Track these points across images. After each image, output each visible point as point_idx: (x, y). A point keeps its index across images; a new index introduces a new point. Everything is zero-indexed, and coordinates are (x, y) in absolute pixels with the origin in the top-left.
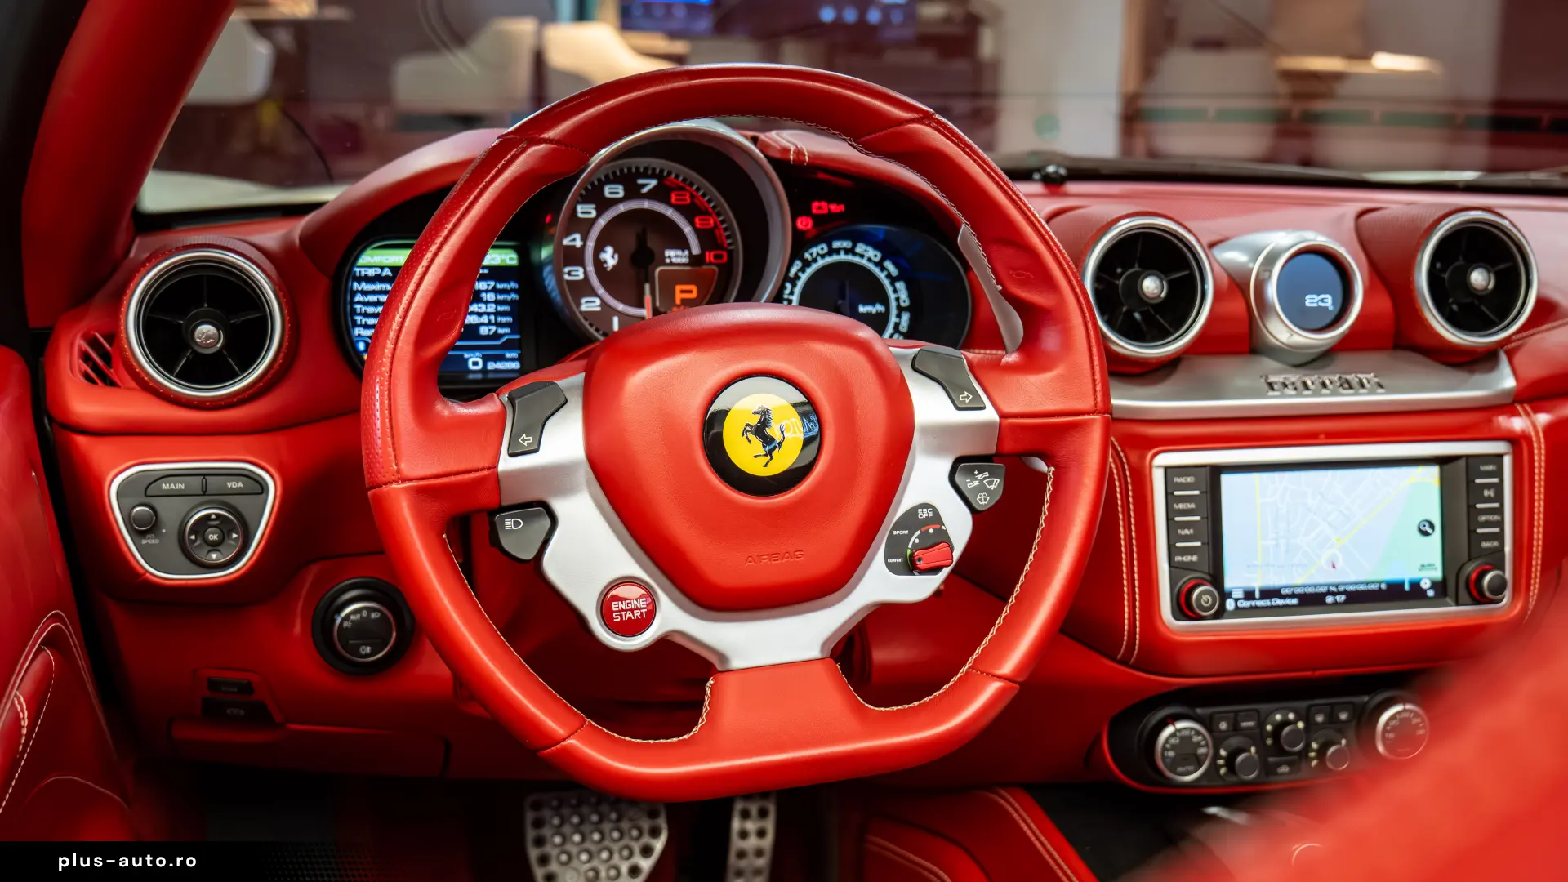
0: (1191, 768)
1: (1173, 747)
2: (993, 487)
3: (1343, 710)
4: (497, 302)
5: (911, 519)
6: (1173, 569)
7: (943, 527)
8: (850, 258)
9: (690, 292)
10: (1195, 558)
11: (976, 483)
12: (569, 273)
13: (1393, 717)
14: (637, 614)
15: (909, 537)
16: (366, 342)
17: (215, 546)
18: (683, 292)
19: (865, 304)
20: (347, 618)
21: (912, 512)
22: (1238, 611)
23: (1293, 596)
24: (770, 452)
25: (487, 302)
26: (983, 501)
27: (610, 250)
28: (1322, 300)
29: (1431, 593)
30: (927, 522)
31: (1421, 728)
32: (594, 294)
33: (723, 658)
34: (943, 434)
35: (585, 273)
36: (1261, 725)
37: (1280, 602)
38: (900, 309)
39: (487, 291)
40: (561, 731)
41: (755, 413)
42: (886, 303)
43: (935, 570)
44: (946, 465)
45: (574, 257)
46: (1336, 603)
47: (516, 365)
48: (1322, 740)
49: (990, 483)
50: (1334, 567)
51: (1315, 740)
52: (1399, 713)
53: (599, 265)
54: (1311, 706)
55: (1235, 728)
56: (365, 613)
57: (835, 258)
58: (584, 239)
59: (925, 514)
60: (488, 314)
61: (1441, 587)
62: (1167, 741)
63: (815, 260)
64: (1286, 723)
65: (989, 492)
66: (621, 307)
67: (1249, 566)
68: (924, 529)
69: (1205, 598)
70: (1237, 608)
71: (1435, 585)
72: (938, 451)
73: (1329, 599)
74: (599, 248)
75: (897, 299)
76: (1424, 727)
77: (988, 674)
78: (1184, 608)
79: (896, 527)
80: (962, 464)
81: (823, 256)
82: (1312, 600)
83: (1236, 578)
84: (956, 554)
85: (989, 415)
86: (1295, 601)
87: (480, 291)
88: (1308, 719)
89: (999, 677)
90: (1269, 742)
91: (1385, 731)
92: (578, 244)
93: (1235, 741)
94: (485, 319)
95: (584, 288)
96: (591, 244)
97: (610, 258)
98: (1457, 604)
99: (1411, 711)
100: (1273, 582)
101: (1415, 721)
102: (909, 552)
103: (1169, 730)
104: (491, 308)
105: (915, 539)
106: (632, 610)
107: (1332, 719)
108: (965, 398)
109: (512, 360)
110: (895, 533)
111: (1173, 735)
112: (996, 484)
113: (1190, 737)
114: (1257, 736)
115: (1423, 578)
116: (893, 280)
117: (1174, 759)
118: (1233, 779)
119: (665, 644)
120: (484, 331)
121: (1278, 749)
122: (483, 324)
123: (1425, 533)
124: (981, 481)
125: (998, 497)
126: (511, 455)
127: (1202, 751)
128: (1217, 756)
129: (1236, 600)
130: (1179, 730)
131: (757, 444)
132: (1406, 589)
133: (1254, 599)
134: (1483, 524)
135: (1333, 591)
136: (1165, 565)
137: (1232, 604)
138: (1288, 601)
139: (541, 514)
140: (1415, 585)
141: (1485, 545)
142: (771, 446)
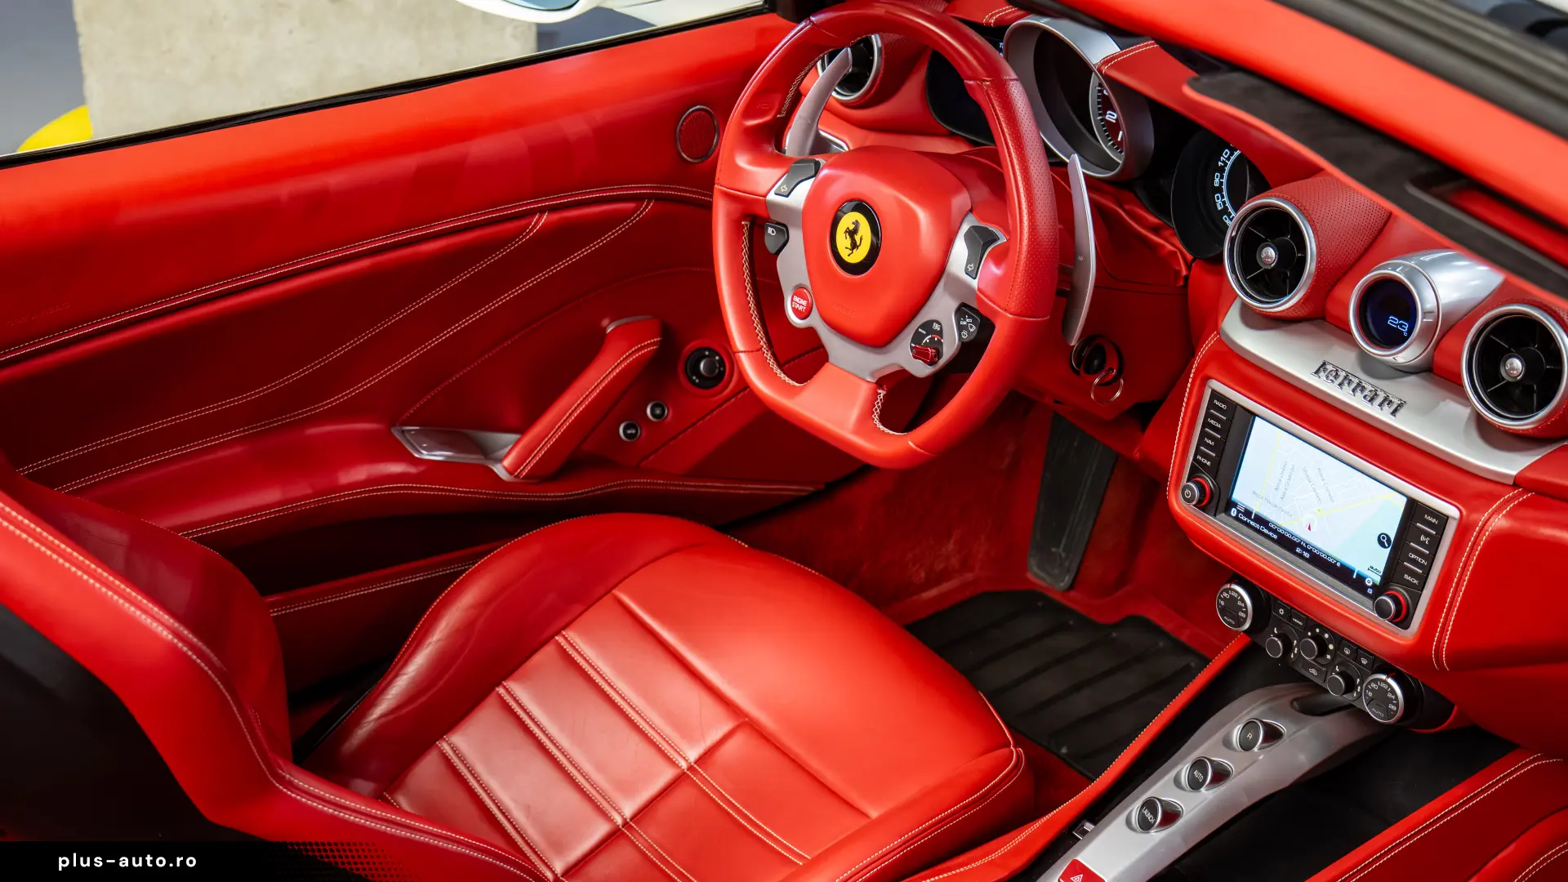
0: (1236, 623)
2: (972, 330)
5: (927, 326)
6: (1194, 463)
10: (1209, 463)
11: (965, 323)
13: (1374, 681)
14: (803, 308)
15: (925, 336)
21: (931, 323)
23: (1275, 531)
24: (852, 249)
26: (965, 338)
28: (1401, 325)
29: (1370, 591)
30: (936, 332)
34: (955, 284)
36: (1306, 629)
37: (1266, 531)
41: (853, 223)
44: (954, 305)
46: (1302, 556)
49: (971, 327)
50: (1309, 528)
55: (1287, 619)
59: (936, 327)
62: (1222, 592)
64: (1322, 639)
65: (969, 331)
67: (1254, 493)
69: (1188, 490)
70: (1237, 518)
71: (1374, 586)
72: (953, 295)
73: (1298, 550)
79: (920, 326)
80: (963, 310)
82: (1287, 543)
83: (1243, 494)
84: (942, 362)
85: (977, 284)
86: (1275, 537)
99: (1389, 686)
100: (1267, 514)
105: (927, 339)
106: (800, 305)
108: (973, 266)
110: (920, 330)
112: (975, 329)
113: (1237, 600)
114: (1300, 633)
115: (1368, 577)
117: (1223, 608)
119: (811, 332)
123: (1382, 544)
124: (968, 323)
125: (974, 335)
126: (776, 194)
127: (1243, 615)
129: (1239, 512)
130: (1232, 590)
131: (848, 242)
132: (1354, 577)
133: (1250, 518)
134: (1414, 562)
135: (1305, 547)
136: (1191, 459)
137: (1235, 513)
138: (1271, 534)
139: (783, 229)
140: (1361, 579)
141: (1406, 576)
142: (854, 246)
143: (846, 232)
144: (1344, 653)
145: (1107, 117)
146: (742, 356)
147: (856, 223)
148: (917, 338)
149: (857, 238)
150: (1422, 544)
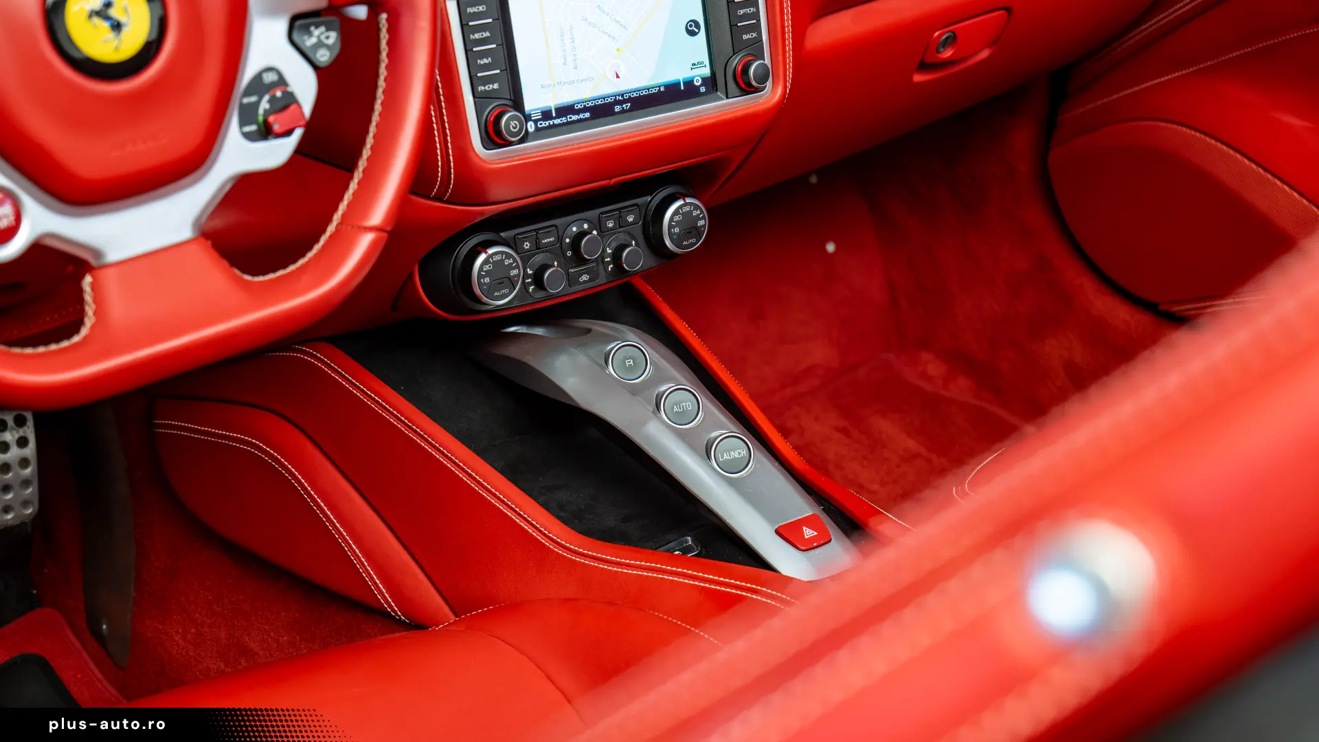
0: (506, 291)
1: (488, 273)
2: (330, 43)
3: (630, 212)
5: (257, 85)
6: (476, 99)
7: (289, 89)
10: (496, 86)
11: (314, 41)
13: (676, 213)
14: (7, 221)
15: (257, 104)
21: (258, 77)
22: (541, 132)
23: (585, 110)
26: (324, 58)
29: (703, 89)
30: (273, 85)
31: (701, 219)
33: (97, 253)
36: (560, 239)
37: (575, 118)
43: (288, 133)
44: (283, 26)
46: (623, 111)
48: (614, 245)
49: (327, 39)
50: (618, 77)
51: (609, 246)
52: (681, 207)
54: (602, 213)
55: (538, 247)
59: (269, 78)
61: (711, 83)
62: (481, 269)
64: (582, 234)
65: (327, 48)
67: (542, 86)
68: (272, 92)
69: (512, 124)
70: (537, 129)
71: (704, 80)
72: (274, 11)
73: (617, 108)
76: (704, 218)
77: (359, 227)
78: (494, 136)
79: (245, 94)
80: (299, 25)
82: (602, 111)
83: (534, 101)
86: (587, 115)
88: (600, 226)
89: (371, 229)
90: (569, 253)
91: (670, 227)
93: (539, 259)
98: (727, 98)
99: (690, 204)
100: (566, 98)
101: (695, 213)
102: (261, 119)
103: (482, 257)
105: (264, 105)
107: (621, 223)
110: (246, 100)
111: (485, 262)
112: (332, 39)
113: (502, 262)
114: (557, 250)
115: (696, 76)
117: (489, 285)
118: (540, 295)
121: (579, 259)
123: (692, 33)
124: (318, 38)
127: (515, 272)
128: (526, 276)
129: (536, 122)
130: (491, 256)
132: (682, 88)
133: (551, 118)
134: (742, 18)
135: (620, 99)
137: (533, 126)
138: (581, 116)
140: (689, 83)
141: (745, 37)
144: (608, 229)
148: (247, 115)
149: (119, 14)
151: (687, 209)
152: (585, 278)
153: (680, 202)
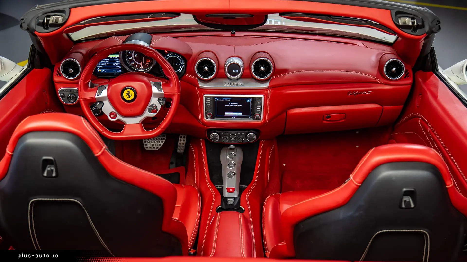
0: (216, 140)
1: (212, 137)
3: (243, 133)
4: (118, 62)
5: (152, 106)
7: (157, 107)
8: (174, 56)
9: (149, 61)
10: (209, 110)
11: (161, 101)
12: (130, 58)
13: (249, 135)
14: (114, 116)
16: (99, 68)
17: (72, 100)
18: (148, 61)
19: (176, 64)
20: (94, 109)
25: (117, 62)
26: (162, 104)
27: (136, 54)
28: (236, 71)
29: (250, 117)
30: (154, 106)
32: (133, 61)
33: (126, 123)
34: (156, 95)
35: (132, 58)
36: (229, 134)
38: (182, 64)
39: (117, 61)
40: (102, 131)
41: (128, 92)
42: (180, 63)
43: (155, 113)
44: (157, 99)
45: (131, 55)
47: (121, 72)
48: (239, 137)
49: (163, 101)
53: (135, 56)
54: (237, 132)
55: (225, 134)
56: (96, 108)
57: (172, 56)
58: (132, 52)
59: (154, 105)
60: (117, 64)
62: (211, 136)
63: (169, 56)
64: (233, 134)
65: (163, 102)
66: (138, 63)
69: (209, 116)
72: (156, 97)
73: (233, 117)
74: (134, 54)
75: (182, 63)
76: (255, 137)
79: (150, 107)
80: (159, 99)
81: (170, 56)
84: (158, 111)
85: (163, 92)
87: (116, 61)
88: (237, 134)
90: (230, 137)
91: (248, 137)
92: (131, 53)
94: (116, 65)
95: (132, 60)
96: (133, 53)
97: (136, 55)
99: (252, 134)
101: (253, 136)
104: (117, 63)
105: (152, 108)
107: (241, 134)
108: (160, 90)
109: (120, 71)
111: (212, 135)
112: (164, 101)
113: (215, 135)
116: (181, 60)
119: (118, 120)
120: (116, 67)
122: (116, 66)
125: (165, 103)
126: (97, 95)
127: (217, 137)
131: (128, 96)
134: (258, 108)
136: (205, 111)
139: (102, 103)
141: (258, 111)
142: (130, 96)
143: (126, 94)
144: (239, 135)
145: (132, 63)
146: (104, 132)
147: (129, 92)
148: (149, 109)
149: (130, 94)
150: (259, 104)
151: (251, 135)
152: (233, 141)
153: (251, 134)
